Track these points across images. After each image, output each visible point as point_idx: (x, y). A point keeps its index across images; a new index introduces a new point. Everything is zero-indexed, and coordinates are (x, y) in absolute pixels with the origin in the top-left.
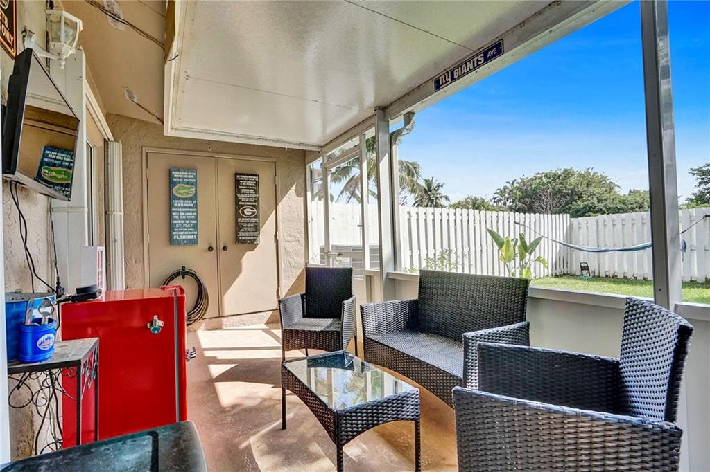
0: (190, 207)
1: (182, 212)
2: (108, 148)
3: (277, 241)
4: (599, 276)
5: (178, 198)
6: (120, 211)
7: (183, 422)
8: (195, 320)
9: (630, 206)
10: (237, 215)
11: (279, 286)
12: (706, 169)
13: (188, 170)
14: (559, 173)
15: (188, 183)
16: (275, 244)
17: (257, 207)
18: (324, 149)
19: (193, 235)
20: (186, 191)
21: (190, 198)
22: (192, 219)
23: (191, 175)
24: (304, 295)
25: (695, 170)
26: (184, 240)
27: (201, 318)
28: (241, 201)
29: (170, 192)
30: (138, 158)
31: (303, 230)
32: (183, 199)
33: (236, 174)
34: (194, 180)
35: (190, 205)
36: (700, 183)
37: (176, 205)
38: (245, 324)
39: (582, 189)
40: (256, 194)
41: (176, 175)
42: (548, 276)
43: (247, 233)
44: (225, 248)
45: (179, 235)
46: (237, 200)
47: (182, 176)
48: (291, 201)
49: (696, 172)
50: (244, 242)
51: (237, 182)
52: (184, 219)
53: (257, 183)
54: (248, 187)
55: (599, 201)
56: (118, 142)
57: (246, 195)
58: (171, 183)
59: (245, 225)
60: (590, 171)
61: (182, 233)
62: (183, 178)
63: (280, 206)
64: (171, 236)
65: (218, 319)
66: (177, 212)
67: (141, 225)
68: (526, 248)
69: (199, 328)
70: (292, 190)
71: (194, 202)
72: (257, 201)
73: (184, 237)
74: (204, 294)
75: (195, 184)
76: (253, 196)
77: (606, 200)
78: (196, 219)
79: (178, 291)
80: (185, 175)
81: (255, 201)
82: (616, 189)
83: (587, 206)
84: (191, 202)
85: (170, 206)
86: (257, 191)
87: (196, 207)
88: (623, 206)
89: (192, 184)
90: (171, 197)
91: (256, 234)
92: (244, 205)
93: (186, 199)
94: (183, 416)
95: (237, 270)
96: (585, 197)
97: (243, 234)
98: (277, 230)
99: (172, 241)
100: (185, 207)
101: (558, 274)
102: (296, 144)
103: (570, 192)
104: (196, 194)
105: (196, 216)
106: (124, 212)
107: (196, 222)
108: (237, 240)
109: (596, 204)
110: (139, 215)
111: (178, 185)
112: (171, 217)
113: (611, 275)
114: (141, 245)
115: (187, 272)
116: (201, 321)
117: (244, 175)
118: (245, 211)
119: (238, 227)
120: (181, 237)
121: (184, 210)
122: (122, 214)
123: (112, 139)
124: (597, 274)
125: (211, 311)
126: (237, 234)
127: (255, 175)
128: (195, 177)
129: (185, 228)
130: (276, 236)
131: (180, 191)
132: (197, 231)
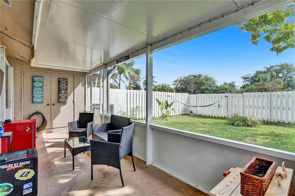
0: (40, 90)
1: (37, 92)
2: (8, 69)
3: (74, 102)
4: (196, 115)
5: (36, 87)
6: (13, 91)
7: (34, 148)
8: (41, 130)
9: (219, 89)
10: (59, 93)
11: (74, 118)
12: (246, 77)
13: (40, 77)
14: (197, 75)
15: (40, 81)
16: (73, 103)
17: (67, 90)
18: (91, 72)
19: (41, 100)
20: (39, 84)
21: (41, 87)
22: (41, 94)
23: (41, 79)
24: (78, 121)
25: (242, 77)
26: (38, 102)
27: (44, 129)
28: (60, 88)
29: (33, 85)
30: (20, 72)
31: (84, 99)
32: (38, 87)
33: (59, 79)
34: (42, 81)
35: (40, 89)
36: (244, 82)
37: (35, 89)
38: (61, 131)
39: (204, 82)
40: (66, 86)
41: (35, 78)
42: (179, 115)
43: (62, 100)
44: (54, 105)
45: (36, 100)
46: (59, 88)
47: (37, 79)
48: (79, 89)
49: (242, 78)
50: (61, 102)
51: (59, 81)
52: (38, 94)
53: (67, 82)
54: (63, 83)
55: (210, 87)
56: (12, 67)
57: (62, 86)
58: (33, 81)
59: (62, 96)
60: (208, 75)
61: (37, 99)
62: (38, 80)
63: (75, 90)
64: (33, 100)
65: (50, 129)
66: (35, 92)
67: (21, 96)
68: (167, 106)
69: (43, 132)
70: (80, 85)
71: (42, 88)
72: (67, 88)
73: (38, 101)
74: (45, 121)
75: (43, 82)
76: (65, 86)
77: (212, 86)
78: (43, 94)
79: (34, 120)
80: (39, 79)
81: (66, 88)
82: (216, 82)
83: (205, 88)
84: (41, 88)
85: (33, 89)
86: (66, 85)
87: (43, 90)
88: (217, 89)
89: (41, 82)
90: (33, 87)
91: (66, 100)
92: (61, 90)
93: (39, 87)
94: (35, 147)
95: (59, 112)
96: (205, 85)
97: (61, 100)
98: (74, 98)
99: (33, 102)
100: (38, 90)
101: (183, 114)
102: (81, 70)
103: (200, 83)
104: (43, 86)
105: (43, 93)
106: (14, 91)
107: (42, 95)
108: (59, 102)
109: (208, 88)
110: (20, 92)
111: (36, 82)
112: (33, 93)
113: (200, 115)
114: (21, 103)
115: (39, 113)
116: (44, 130)
117: (62, 79)
118: (62, 92)
119: (59, 97)
120: (37, 101)
121: (38, 91)
122: (13, 92)
123: (9, 65)
124: (196, 114)
125: (48, 126)
126: (58, 100)
127: (66, 79)
128: (43, 80)
129: (38, 97)
130: (73, 100)
131: (37, 84)
132: (43, 98)
